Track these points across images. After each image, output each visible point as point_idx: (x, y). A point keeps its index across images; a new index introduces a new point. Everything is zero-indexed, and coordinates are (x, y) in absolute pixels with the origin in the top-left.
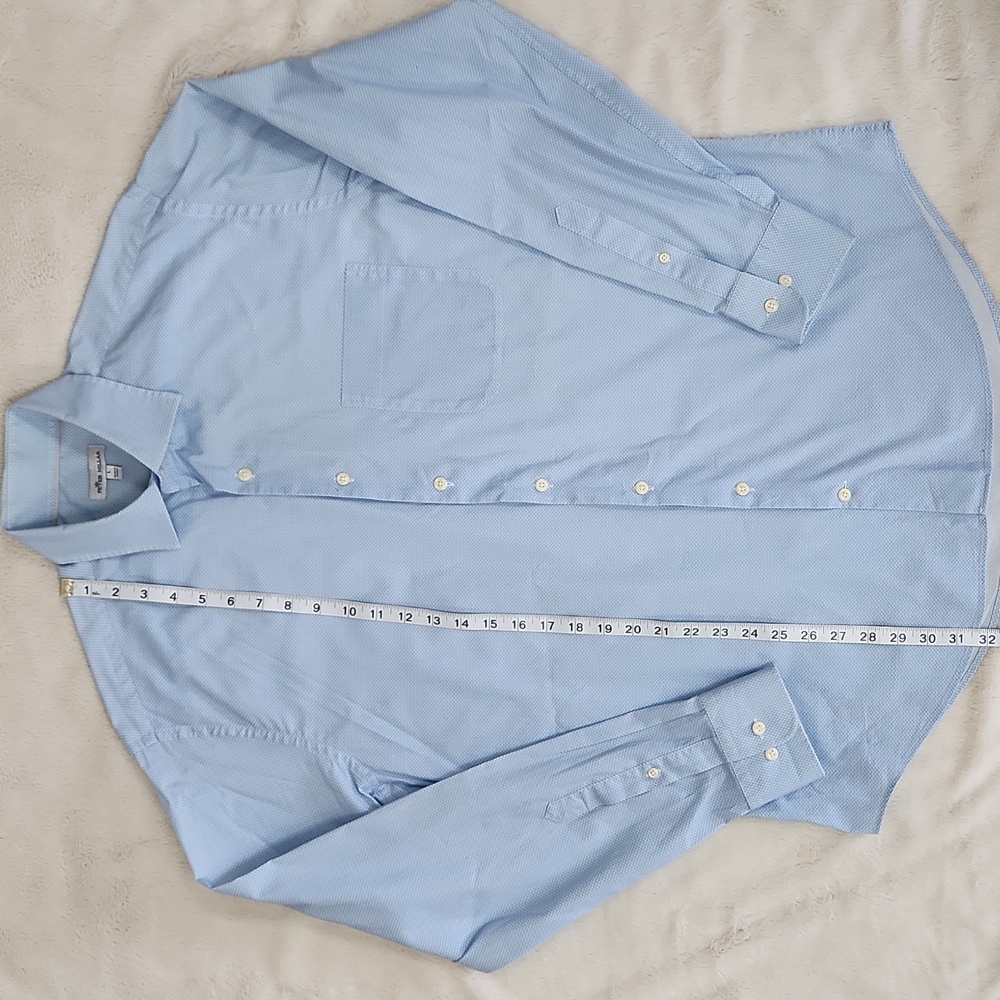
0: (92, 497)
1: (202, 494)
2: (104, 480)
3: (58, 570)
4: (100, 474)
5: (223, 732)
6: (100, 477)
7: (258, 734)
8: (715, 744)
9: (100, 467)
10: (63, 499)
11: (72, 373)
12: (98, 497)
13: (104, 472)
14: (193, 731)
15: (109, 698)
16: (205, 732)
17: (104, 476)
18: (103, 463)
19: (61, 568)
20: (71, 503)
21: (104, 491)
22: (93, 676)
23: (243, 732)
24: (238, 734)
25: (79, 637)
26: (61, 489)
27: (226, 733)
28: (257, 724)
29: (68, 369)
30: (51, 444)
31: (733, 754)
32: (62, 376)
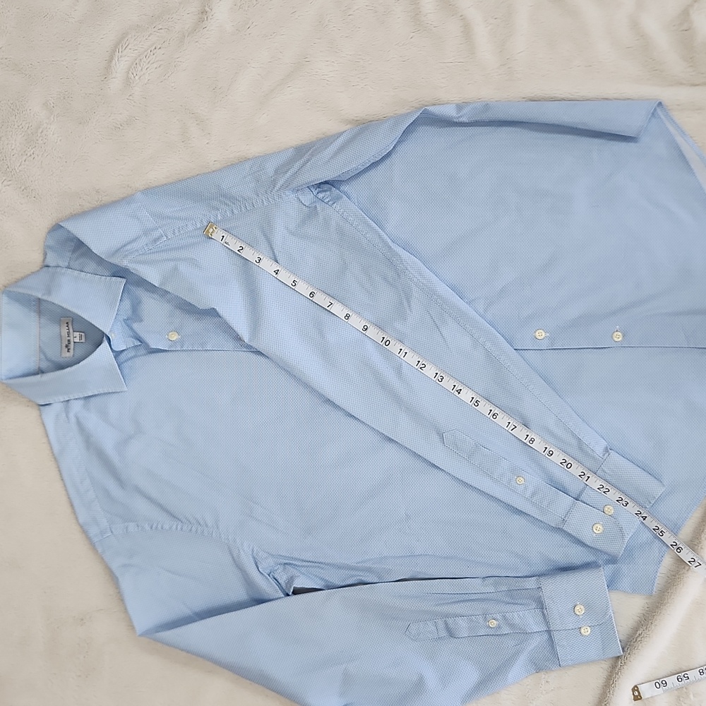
0: (64, 355)
1: (142, 351)
2: (72, 343)
3: (39, 410)
4: (69, 338)
5: (159, 527)
6: (69, 341)
7: (185, 528)
8: (544, 614)
9: (69, 333)
10: (43, 357)
11: (48, 266)
12: (67, 355)
13: (72, 337)
14: (138, 526)
15: (76, 502)
16: (147, 527)
17: (72, 340)
18: (71, 330)
19: (41, 407)
20: (48, 360)
21: (72, 351)
22: (65, 486)
23: (174, 527)
24: (170, 528)
25: (55, 458)
26: (41, 350)
27: (162, 528)
28: (184, 520)
29: (45, 264)
30: (34, 316)
31: (556, 624)
32: (41, 268)
